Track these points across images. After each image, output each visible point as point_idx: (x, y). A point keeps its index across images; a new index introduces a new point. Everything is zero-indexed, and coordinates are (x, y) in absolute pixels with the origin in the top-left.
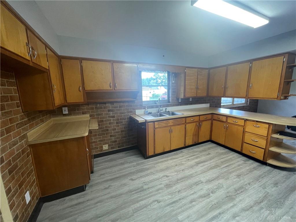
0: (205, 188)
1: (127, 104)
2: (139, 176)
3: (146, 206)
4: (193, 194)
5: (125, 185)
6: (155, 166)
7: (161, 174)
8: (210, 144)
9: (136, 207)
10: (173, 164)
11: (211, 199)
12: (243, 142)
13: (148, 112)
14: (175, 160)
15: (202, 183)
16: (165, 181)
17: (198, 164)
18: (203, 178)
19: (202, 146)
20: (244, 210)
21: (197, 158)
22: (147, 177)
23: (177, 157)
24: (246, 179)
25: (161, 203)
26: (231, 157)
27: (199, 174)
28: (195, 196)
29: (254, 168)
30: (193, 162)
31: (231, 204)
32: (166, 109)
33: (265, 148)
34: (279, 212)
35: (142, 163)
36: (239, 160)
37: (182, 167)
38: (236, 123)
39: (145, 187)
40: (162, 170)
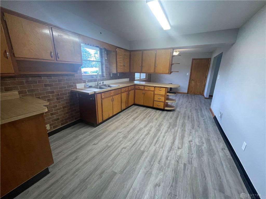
0: (145, 130)
1: (66, 78)
2: (99, 140)
3: (119, 154)
4: (141, 136)
5: (91, 150)
6: (107, 129)
7: (115, 133)
8: (134, 106)
9: (112, 158)
10: (119, 124)
11: (151, 134)
12: (154, 101)
13: (88, 85)
14: (119, 121)
15: (142, 128)
16: (121, 136)
17: (134, 119)
18: (142, 125)
19: (131, 109)
20: (166, 132)
21: (132, 116)
22: (106, 138)
23: (119, 119)
24: (160, 119)
25: (128, 148)
26: (149, 111)
27: (138, 124)
28: (143, 136)
29: (161, 114)
30: (131, 119)
31: (160, 133)
32: (103, 82)
33: (164, 101)
34: (176, 128)
35: (95, 131)
36: (153, 111)
37: (126, 124)
38: (150, 90)
39: (109, 144)
40: (114, 130)
